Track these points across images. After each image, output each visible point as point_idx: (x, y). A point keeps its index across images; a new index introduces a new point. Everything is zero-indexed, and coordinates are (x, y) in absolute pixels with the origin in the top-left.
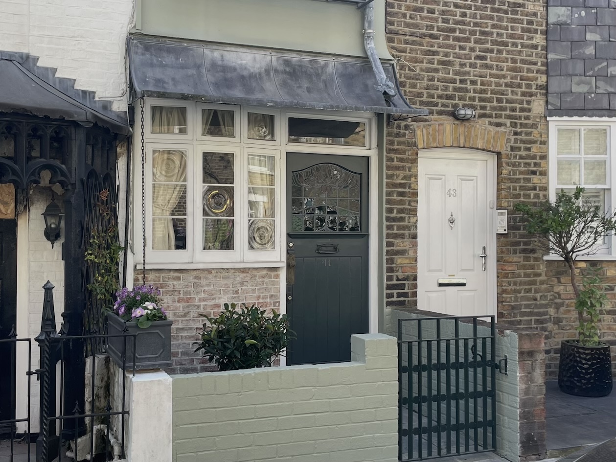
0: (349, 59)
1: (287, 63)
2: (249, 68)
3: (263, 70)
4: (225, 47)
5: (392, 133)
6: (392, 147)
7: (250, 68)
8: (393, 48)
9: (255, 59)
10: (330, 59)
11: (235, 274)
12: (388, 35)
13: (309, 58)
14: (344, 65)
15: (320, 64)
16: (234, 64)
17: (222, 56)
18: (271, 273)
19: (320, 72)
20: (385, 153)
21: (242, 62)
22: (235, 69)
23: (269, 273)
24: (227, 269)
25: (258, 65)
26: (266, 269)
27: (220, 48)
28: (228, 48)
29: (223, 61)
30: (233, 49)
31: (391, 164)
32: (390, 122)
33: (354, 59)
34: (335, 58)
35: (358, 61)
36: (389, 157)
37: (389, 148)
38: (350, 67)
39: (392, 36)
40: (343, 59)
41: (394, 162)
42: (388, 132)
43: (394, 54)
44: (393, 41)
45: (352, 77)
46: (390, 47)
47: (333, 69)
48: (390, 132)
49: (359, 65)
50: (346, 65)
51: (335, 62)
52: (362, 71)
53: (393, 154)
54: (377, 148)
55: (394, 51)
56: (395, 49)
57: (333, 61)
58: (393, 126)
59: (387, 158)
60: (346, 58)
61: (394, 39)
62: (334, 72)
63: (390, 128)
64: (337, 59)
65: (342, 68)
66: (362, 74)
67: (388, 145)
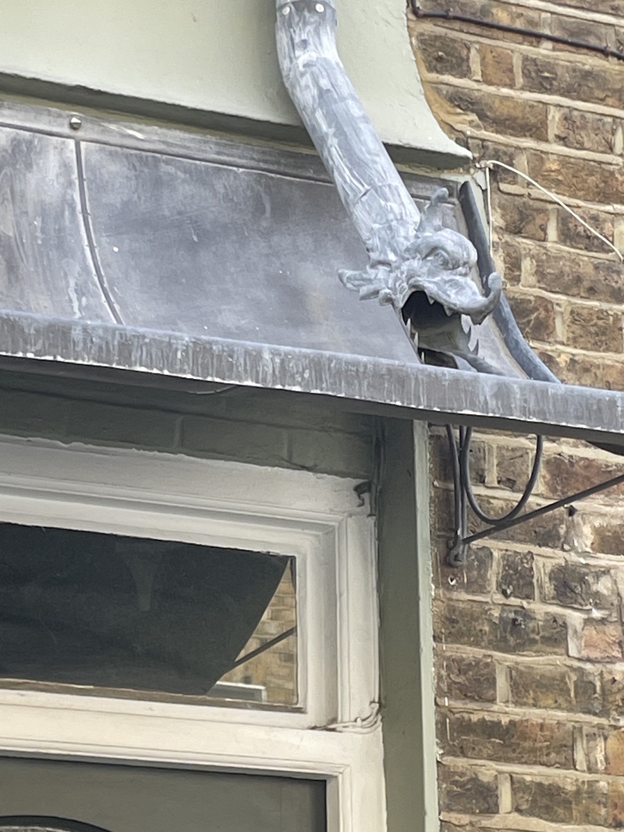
5: (473, 617)
10: (54, 120)
12: (428, 27)
31: (478, 825)
32: (461, 547)
33: (214, 139)
34: (86, 120)
35: (239, 152)
36: (462, 775)
37: (458, 716)
38: (184, 181)
39: (451, 36)
40: (139, 131)
41: (497, 817)
42: (452, 609)
43: (467, 138)
44: (460, 65)
45: (195, 239)
46: (438, 93)
47: (70, 184)
48: (462, 613)
49: (243, 176)
50: (156, 167)
51: (83, 145)
52: (264, 212)
53: (490, 758)
54: (380, 717)
55: (466, 117)
56: (475, 107)
57: (69, 137)
58: (479, 572)
59: (444, 786)
60: (160, 127)
61: (465, 52)
62: (73, 199)
63: (461, 585)
64: (96, 128)
65: (133, 182)
66: (264, 224)
67: (449, 693)
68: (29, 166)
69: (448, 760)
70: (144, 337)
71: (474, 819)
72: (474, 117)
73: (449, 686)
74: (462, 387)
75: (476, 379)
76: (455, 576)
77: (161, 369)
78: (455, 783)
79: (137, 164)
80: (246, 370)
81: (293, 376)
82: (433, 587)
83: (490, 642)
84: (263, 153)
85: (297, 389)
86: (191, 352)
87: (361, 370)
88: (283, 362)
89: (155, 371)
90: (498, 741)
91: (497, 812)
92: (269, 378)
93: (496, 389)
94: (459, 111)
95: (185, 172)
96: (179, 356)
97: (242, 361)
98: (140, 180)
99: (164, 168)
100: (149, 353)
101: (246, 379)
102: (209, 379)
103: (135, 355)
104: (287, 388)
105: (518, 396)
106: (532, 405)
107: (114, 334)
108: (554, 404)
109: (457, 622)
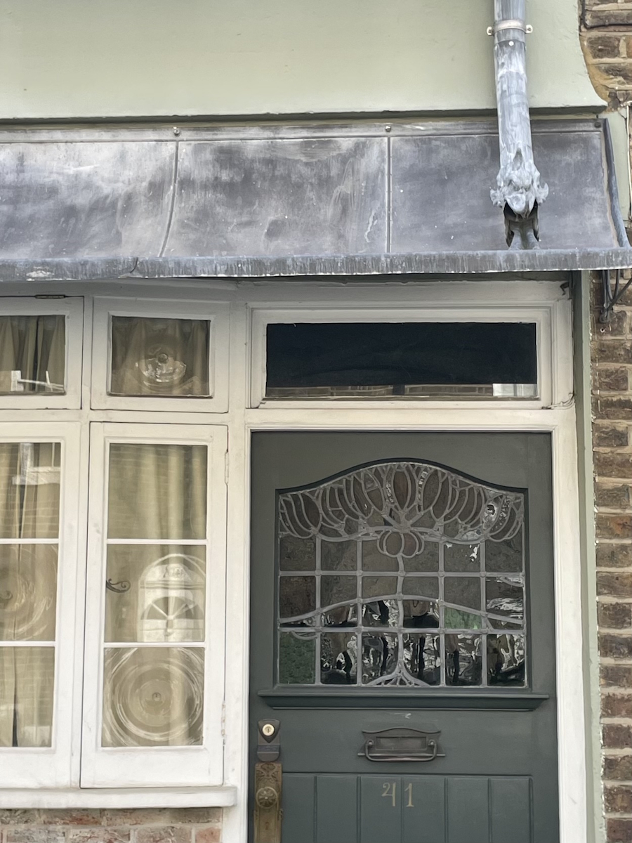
0: (442, 125)
1: (227, 157)
2: (100, 183)
3: (145, 184)
4: (33, 131)
5: (615, 348)
6: (615, 396)
7: (103, 185)
8: (614, 71)
9: (122, 157)
10: (378, 129)
11: (51, 827)
12: (595, 34)
13: (305, 133)
14: (423, 142)
15: (339, 148)
16: (55, 176)
17: (21, 159)
18: (187, 826)
19: (334, 172)
20: (589, 416)
21: (81, 169)
22: (53, 191)
23: (178, 825)
24: (25, 811)
25: (129, 174)
26: (168, 813)
27: (20, 136)
28: (44, 135)
29: (23, 171)
30: (58, 135)
31: (616, 452)
32: (606, 313)
33: (462, 122)
34: (394, 125)
35: (476, 126)
36: (607, 428)
37: (605, 399)
38: (444, 148)
39: (607, 35)
40: (422, 126)
41: (627, 448)
42: (602, 345)
43: (616, 91)
44: (613, 51)
45: (446, 178)
46: (600, 70)
47: (383, 161)
48: (608, 347)
49: (477, 139)
50: (430, 143)
51: (392, 139)
52: (486, 156)
53: (624, 418)
54: (574, 400)
55: (615, 80)
56: (622, 73)
57: (384, 136)
58: (619, 324)
59: (596, 434)
60: (433, 121)
61: (617, 43)
62: (384, 168)
63: (608, 332)
64: (400, 129)
65: (417, 153)
66: (486, 163)
67: (600, 388)
68: (362, 156)
69: (599, 422)
70: (321, 259)
71: (613, 449)
72: (621, 79)
73: (600, 384)
74: (487, 259)
75: (495, 254)
76: (604, 328)
77: (331, 273)
78: (603, 432)
79: (420, 144)
80: (373, 267)
81: (397, 267)
82: (591, 334)
83: (625, 360)
84: (490, 124)
85: (399, 272)
86: (345, 262)
87: (432, 258)
88: (391, 260)
89: (328, 274)
90: (628, 409)
91: (627, 445)
92: (385, 269)
93: (506, 257)
94: (612, 76)
95: (445, 143)
96: (339, 265)
97: (370, 263)
98: (421, 152)
99: (434, 143)
100: (325, 266)
101: (373, 271)
102: (355, 274)
103: (318, 268)
104: (394, 272)
105: (519, 260)
106: (527, 263)
107: (307, 260)
108: (539, 261)
109: (605, 351)
